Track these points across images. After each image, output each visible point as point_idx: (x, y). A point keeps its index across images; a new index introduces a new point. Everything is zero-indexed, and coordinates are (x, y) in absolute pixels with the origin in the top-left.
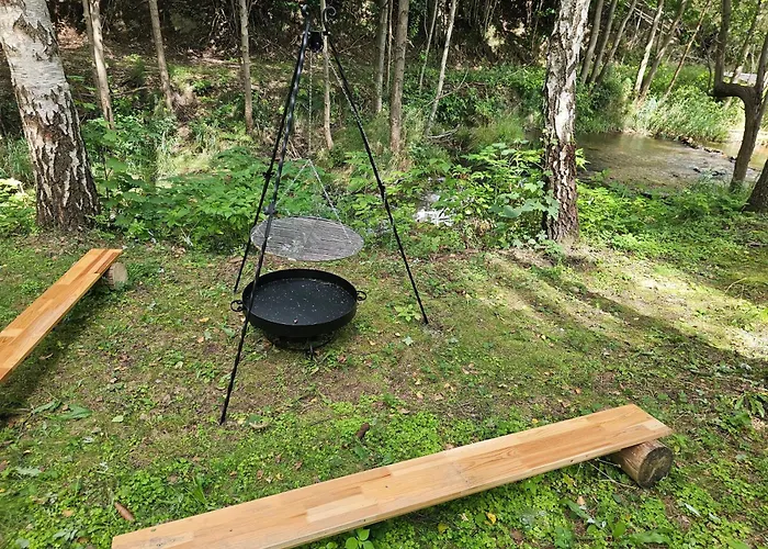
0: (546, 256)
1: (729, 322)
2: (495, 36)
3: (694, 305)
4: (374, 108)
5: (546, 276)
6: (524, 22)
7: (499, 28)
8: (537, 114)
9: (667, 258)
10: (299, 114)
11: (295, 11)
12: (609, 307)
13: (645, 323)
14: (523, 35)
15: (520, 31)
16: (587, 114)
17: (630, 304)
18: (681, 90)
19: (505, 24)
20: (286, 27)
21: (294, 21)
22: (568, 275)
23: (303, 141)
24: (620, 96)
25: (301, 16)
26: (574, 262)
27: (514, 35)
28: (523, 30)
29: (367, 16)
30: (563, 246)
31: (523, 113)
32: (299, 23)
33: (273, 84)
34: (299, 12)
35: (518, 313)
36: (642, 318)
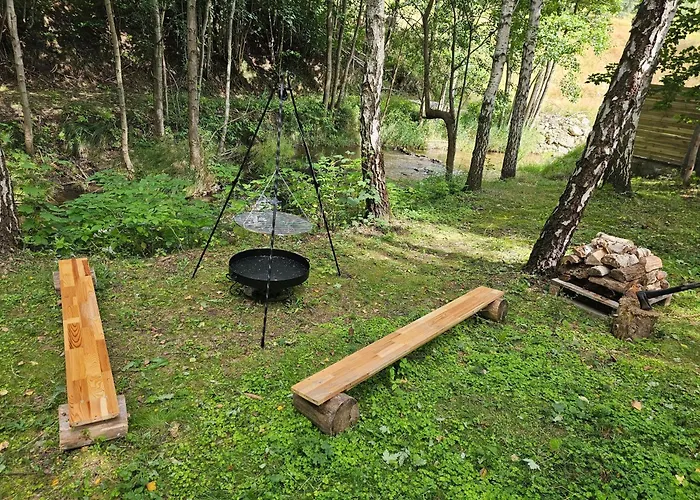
0: (377, 228)
1: (492, 248)
2: (248, 70)
3: (470, 244)
4: (157, 132)
5: (384, 240)
6: (270, 59)
7: (250, 63)
8: (297, 133)
9: (441, 222)
10: (82, 140)
11: (51, 41)
12: (429, 251)
13: (452, 256)
14: (270, 70)
15: (267, 66)
16: (333, 133)
17: (439, 249)
18: (391, 113)
19: (254, 60)
20: (44, 55)
21: (50, 50)
22: (396, 238)
23: (90, 165)
24: (353, 119)
25: (58, 46)
26: (396, 229)
27: (263, 69)
28: (270, 66)
29: (128, 48)
30: (384, 221)
31: (288, 133)
32: (56, 52)
33: (46, 112)
34: (55, 41)
35: (385, 261)
36: (449, 254)
